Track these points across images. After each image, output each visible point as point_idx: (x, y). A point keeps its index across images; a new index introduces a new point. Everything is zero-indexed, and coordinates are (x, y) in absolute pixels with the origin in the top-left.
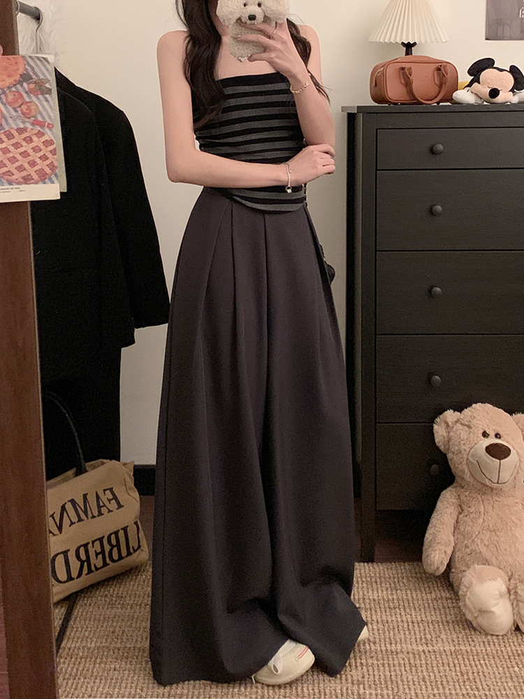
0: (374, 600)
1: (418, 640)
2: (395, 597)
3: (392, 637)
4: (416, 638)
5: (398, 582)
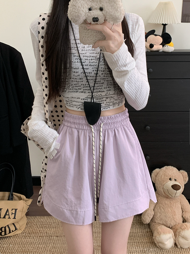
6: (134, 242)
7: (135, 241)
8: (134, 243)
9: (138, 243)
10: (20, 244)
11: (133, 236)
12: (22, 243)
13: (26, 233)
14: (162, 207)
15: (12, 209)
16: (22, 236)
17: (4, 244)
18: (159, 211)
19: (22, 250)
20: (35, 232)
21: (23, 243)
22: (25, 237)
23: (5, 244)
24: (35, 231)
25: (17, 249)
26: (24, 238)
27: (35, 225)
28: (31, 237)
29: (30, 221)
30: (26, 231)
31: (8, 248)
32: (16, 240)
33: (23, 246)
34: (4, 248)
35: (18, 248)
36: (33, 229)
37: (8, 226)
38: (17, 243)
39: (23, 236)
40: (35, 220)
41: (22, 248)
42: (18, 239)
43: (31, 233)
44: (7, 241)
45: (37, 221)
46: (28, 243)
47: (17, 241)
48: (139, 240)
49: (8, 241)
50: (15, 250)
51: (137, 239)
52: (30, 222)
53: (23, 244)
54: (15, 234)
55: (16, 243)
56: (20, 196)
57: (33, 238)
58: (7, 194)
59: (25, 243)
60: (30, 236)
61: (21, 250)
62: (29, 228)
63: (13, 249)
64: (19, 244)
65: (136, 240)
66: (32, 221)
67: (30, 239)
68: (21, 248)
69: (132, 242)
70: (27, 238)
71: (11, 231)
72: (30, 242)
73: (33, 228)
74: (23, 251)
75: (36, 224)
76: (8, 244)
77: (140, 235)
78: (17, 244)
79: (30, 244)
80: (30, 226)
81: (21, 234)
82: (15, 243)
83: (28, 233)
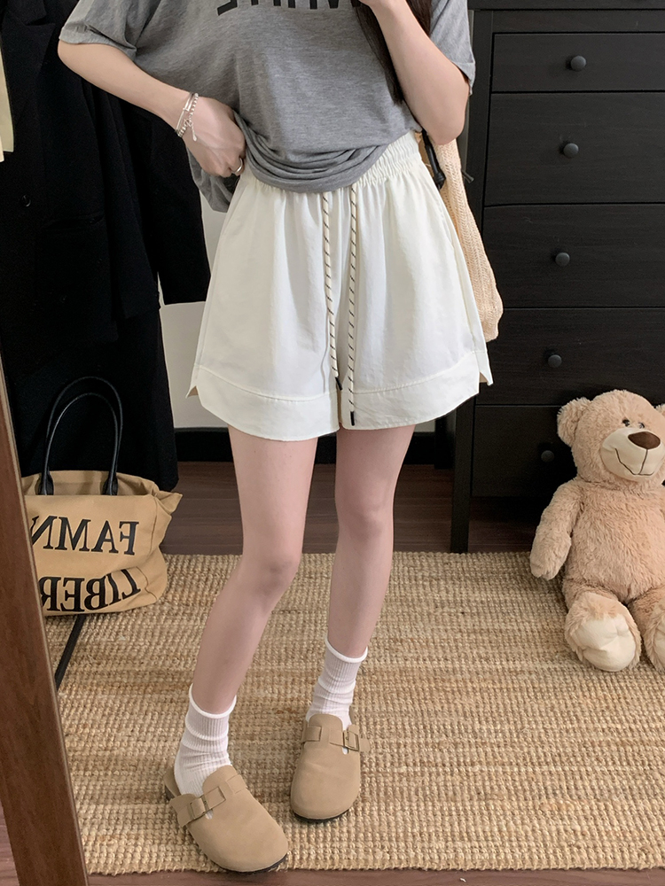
0: (482, 602)
1: (541, 655)
2: (507, 598)
3: (509, 651)
4: (538, 653)
5: (510, 579)
6: (519, 630)
7: (522, 628)
8: (518, 633)
9: (530, 633)
10: (157, 634)
11: (517, 611)
12: (161, 633)
13: (172, 603)
14: (598, 522)
15: (121, 524)
16: (159, 611)
17: (98, 634)
18: (593, 533)
19: (165, 652)
20: (204, 601)
21: (168, 632)
22: (172, 615)
23: (101, 635)
24: (204, 598)
25: (147, 650)
26: (166, 619)
27: (199, 580)
28: (194, 617)
29: (176, 568)
30: (170, 597)
31: (113, 645)
32: (139, 622)
33: (170, 641)
34: (99, 645)
35: (151, 645)
36: (196, 593)
37: (109, 575)
38: (143, 631)
39: (162, 611)
40: (196, 566)
41: (164, 645)
42: (143, 620)
43: (193, 605)
44: (107, 628)
45: (206, 569)
46: (185, 632)
47: (141, 626)
48: (535, 623)
49: (110, 627)
50: (139, 651)
51: (529, 622)
52: (178, 572)
53: (168, 636)
54: (132, 606)
55: (139, 633)
56: (142, 484)
57: (202, 619)
58: (98, 477)
59: (173, 631)
60: (191, 614)
61: (161, 652)
62: (180, 589)
63: (133, 648)
64: (153, 636)
65: (523, 622)
66: (182, 567)
67: (192, 622)
68: (161, 647)
69: (513, 630)
70: (179, 617)
71: (120, 597)
72: (193, 630)
73: (195, 588)
74: (172, 654)
75: (204, 578)
76: (110, 635)
77: (538, 610)
78: (142, 634)
79: (193, 637)
80: (181, 583)
81: (151, 608)
82: (135, 630)
83: (179, 605)
